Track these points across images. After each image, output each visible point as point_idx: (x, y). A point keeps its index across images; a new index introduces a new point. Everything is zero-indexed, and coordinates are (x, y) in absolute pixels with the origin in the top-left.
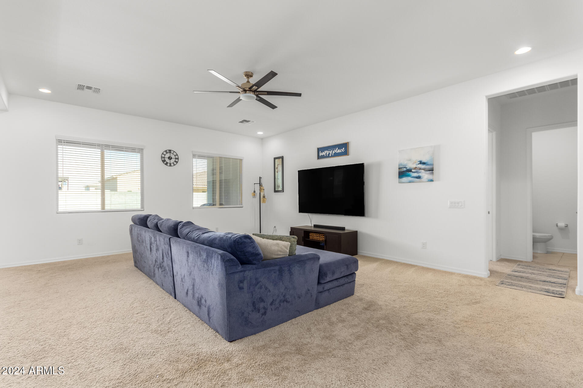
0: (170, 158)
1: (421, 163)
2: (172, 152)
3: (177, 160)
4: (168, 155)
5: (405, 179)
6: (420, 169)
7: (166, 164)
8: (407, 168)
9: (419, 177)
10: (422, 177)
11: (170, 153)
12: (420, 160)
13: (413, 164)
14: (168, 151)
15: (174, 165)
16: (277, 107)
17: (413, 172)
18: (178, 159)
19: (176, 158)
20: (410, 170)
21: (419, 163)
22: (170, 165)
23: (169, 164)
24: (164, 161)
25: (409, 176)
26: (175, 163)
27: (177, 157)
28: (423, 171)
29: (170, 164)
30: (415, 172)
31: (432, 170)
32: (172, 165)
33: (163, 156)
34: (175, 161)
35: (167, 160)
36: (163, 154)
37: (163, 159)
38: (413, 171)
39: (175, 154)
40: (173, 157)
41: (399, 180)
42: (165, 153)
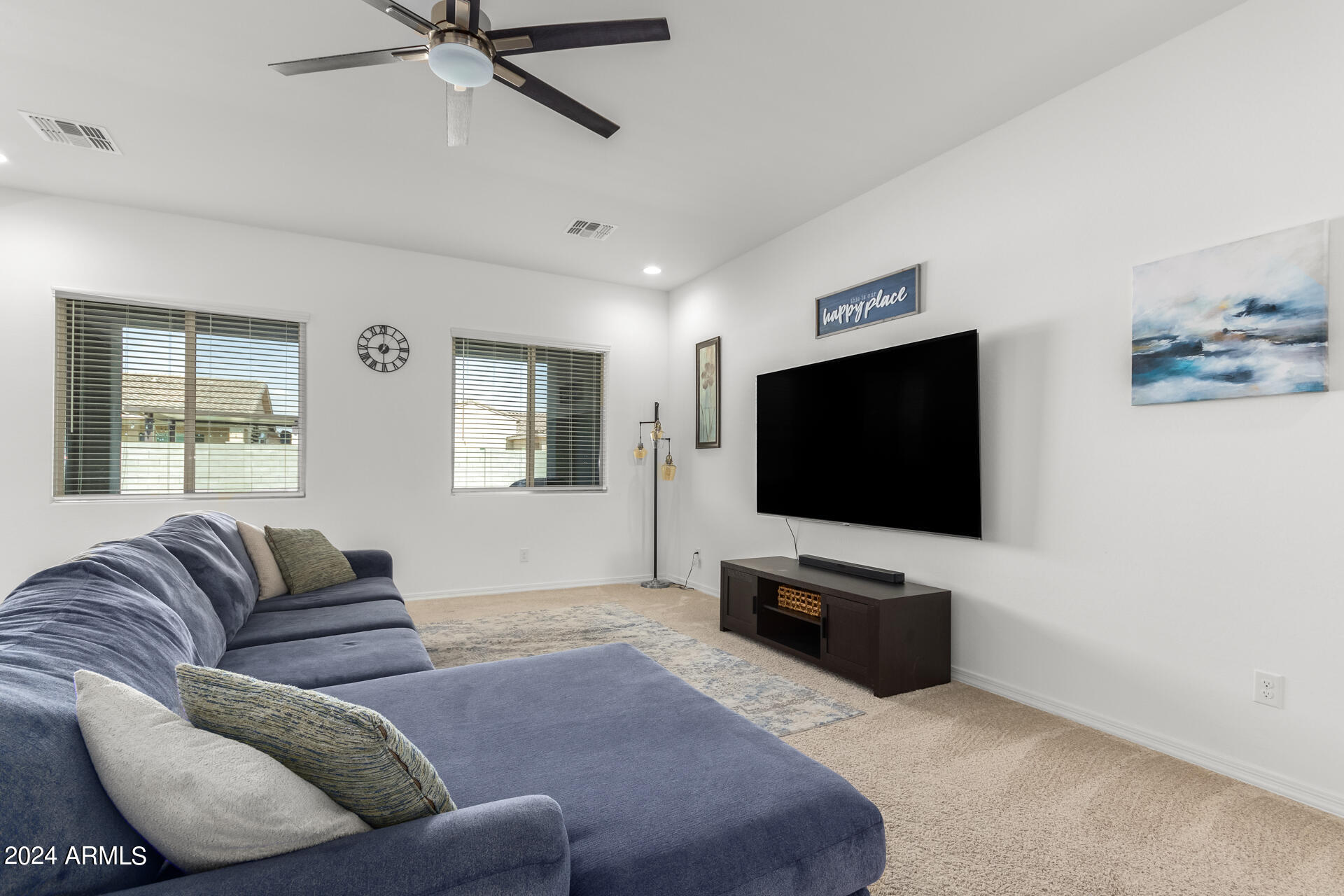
0: (384, 349)
1: (1252, 307)
2: (390, 331)
3: (404, 355)
4: (377, 341)
5: (1163, 388)
6: (1249, 337)
7: (373, 365)
8: (1174, 338)
9: (1243, 376)
10: (1256, 375)
11: (385, 333)
12: (1247, 292)
13: (1211, 316)
14: (378, 329)
15: (397, 368)
16: (617, 128)
17: (1208, 354)
18: (407, 350)
19: (401, 350)
20: (1195, 348)
21: (1243, 309)
22: (385, 370)
23: (379, 367)
24: (365, 357)
25: (1186, 372)
26: (398, 363)
27: (404, 345)
28: (1263, 345)
29: (384, 365)
30: (1218, 354)
31: (1317, 336)
32: (390, 367)
33: (363, 342)
34: (399, 358)
35: (376, 355)
36: (362, 336)
37: (362, 352)
38: (1209, 347)
39: (398, 336)
40: (393, 344)
41: (1133, 392)
42: (368, 335)
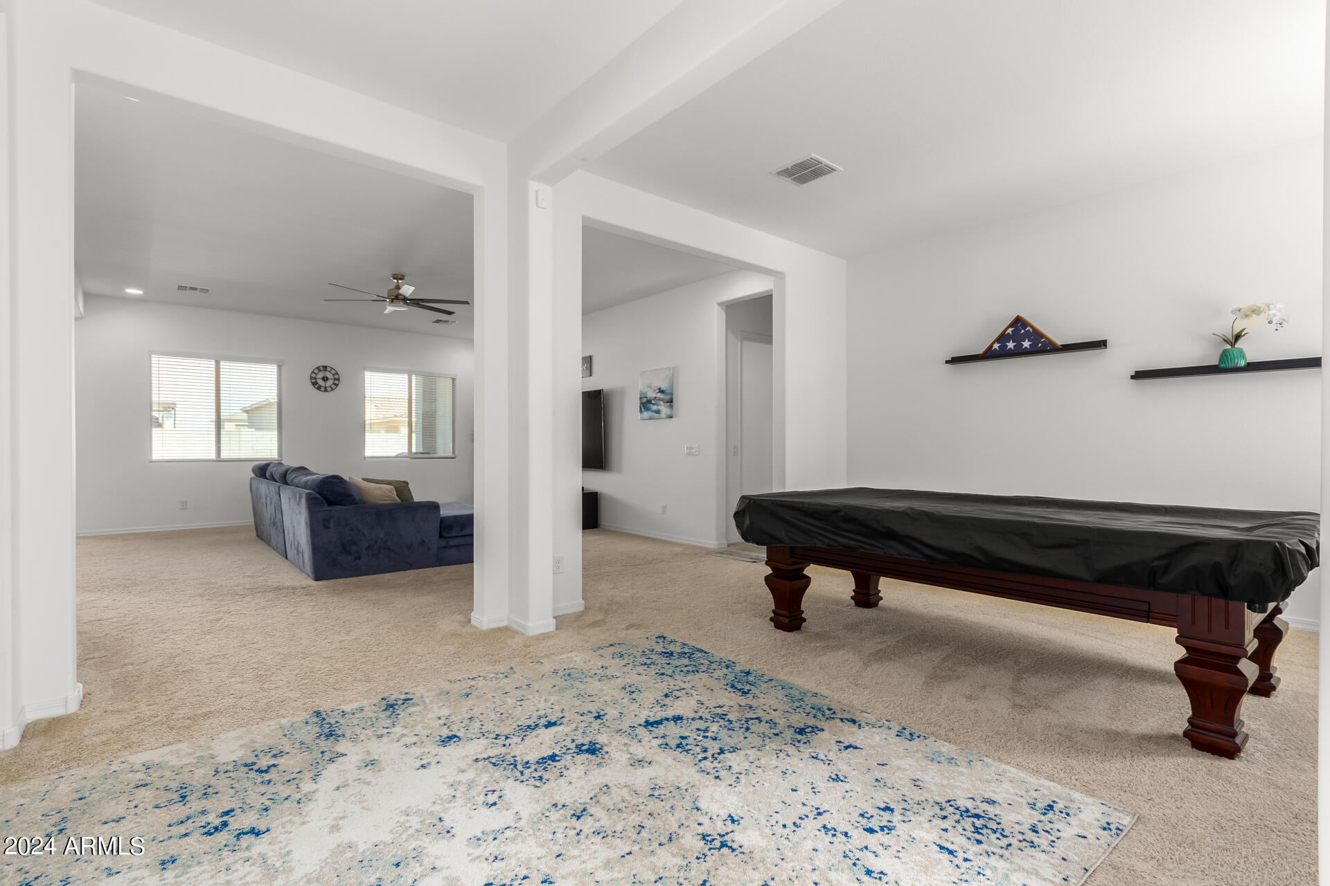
0: (325, 379)
1: (661, 391)
2: (329, 369)
3: (337, 382)
4: (320, 375)
5: (646, 414)
6: (659, 400)
7: (319, 388)
8: (645, 399)
9: (659, 412)
11: (326, 370)
12: (659, 386)
13: (653, 392)
14: (322, 368)
15: (332, 389)
17: (653, 404)
18: (339, 379)
19: (335, 379)
20: (650, 402)
21: (658, 391)
22: (326, 390)
23: (323, 389)
24: (314, 384)
25: (649, 409)
26: (333, 387)
27: (336, 377)
28: (662, 403)
29: (325, 388)
31: (671, 401)
32: (329, 389)
33: (314, 375)
34: (334, 384)
35: (321, 382)
36: (313, 372)
37: (313, 381)
38: (653, 402)
39: (333, 372)
40: (329, 375)
41: (641, 415)
42: (316, 371)
